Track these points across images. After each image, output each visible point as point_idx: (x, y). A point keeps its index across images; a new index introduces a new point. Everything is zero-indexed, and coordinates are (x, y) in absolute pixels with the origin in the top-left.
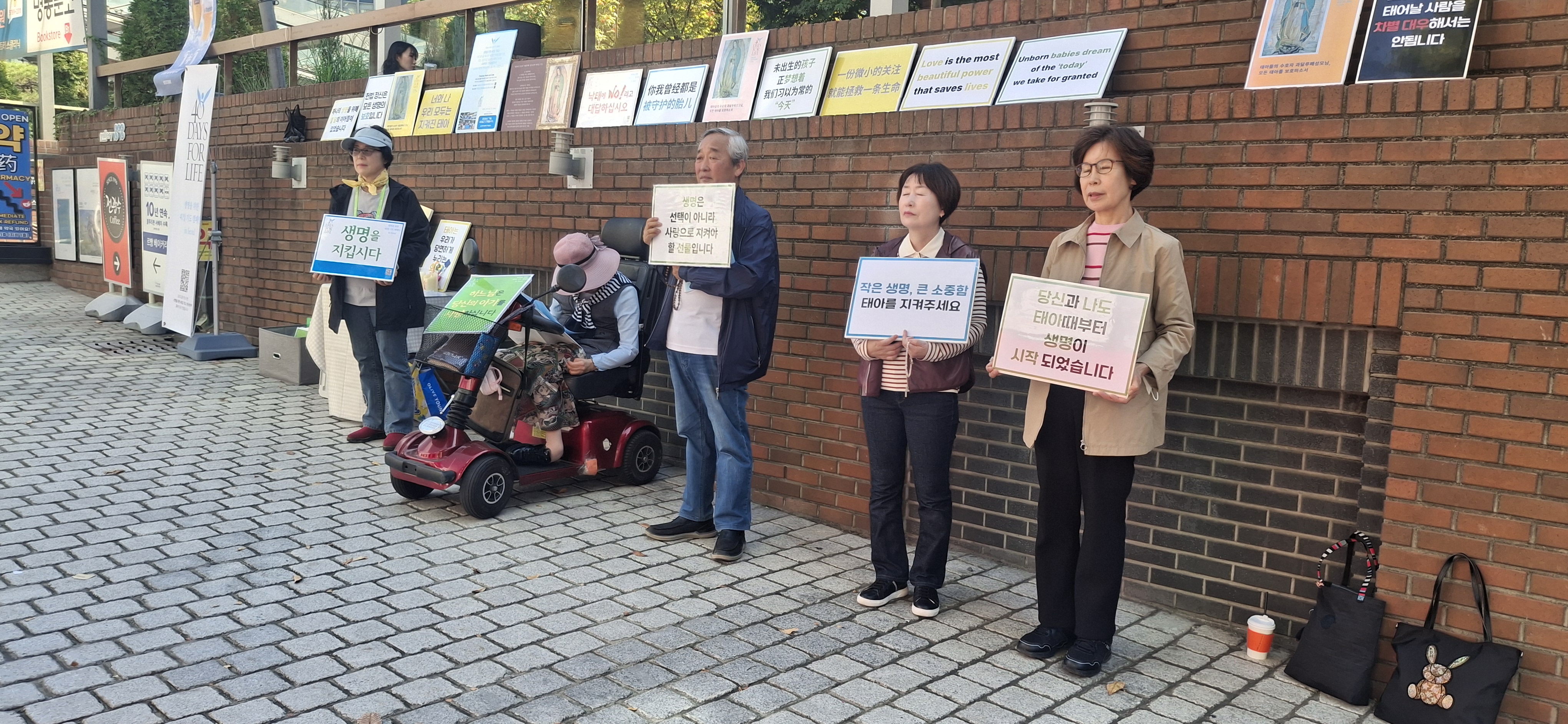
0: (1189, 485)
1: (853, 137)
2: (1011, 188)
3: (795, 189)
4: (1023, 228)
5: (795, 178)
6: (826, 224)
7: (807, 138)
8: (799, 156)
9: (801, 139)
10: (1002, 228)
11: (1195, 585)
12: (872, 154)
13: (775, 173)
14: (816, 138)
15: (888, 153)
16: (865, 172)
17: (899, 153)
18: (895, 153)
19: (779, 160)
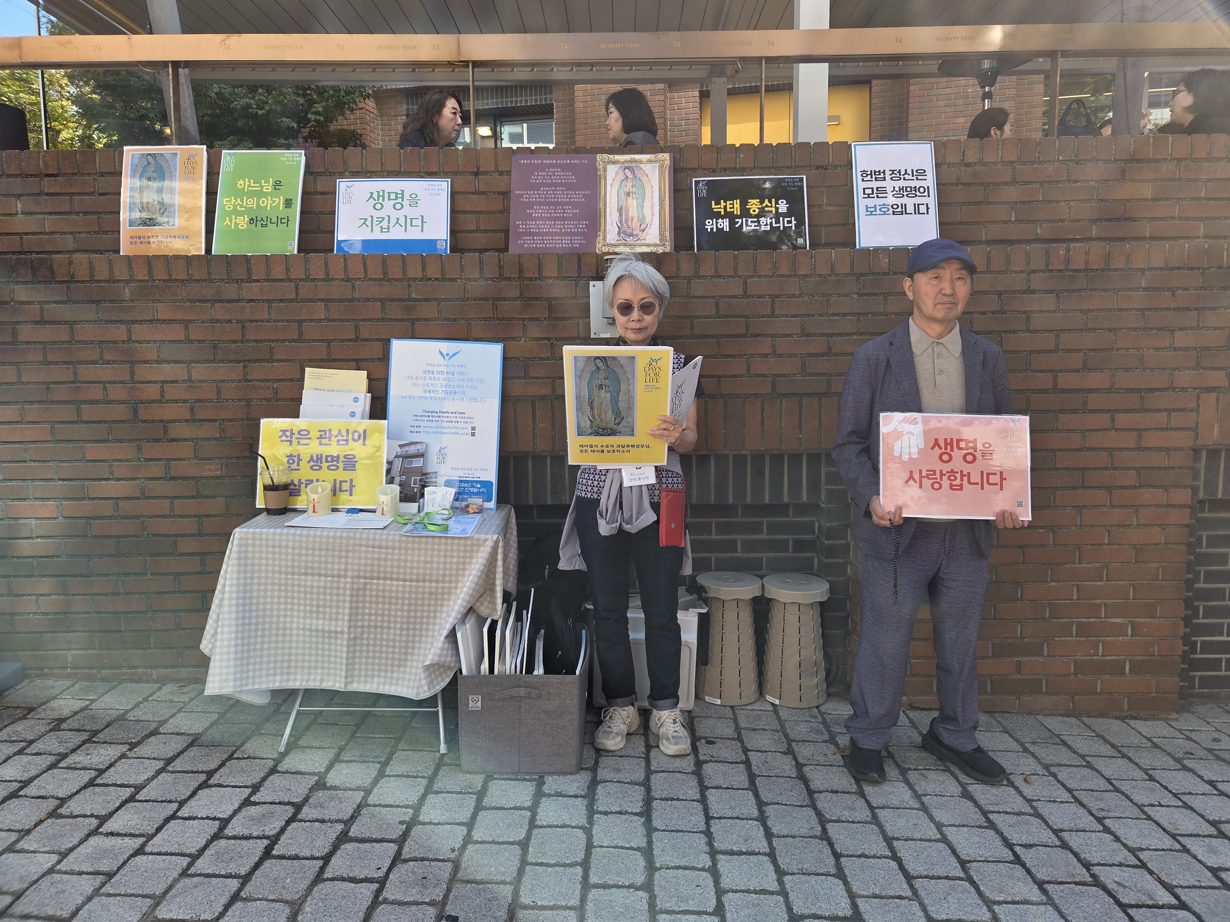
3: (1028, 331)
6: (1078, 371)
9: (1034, 272)
13: (994, 312)
14: (1059, 271)
15: (1169, 289)
16: (1137, 310)
17: (1185, 289)
18: (1178, 288)
19: (1000, 296)
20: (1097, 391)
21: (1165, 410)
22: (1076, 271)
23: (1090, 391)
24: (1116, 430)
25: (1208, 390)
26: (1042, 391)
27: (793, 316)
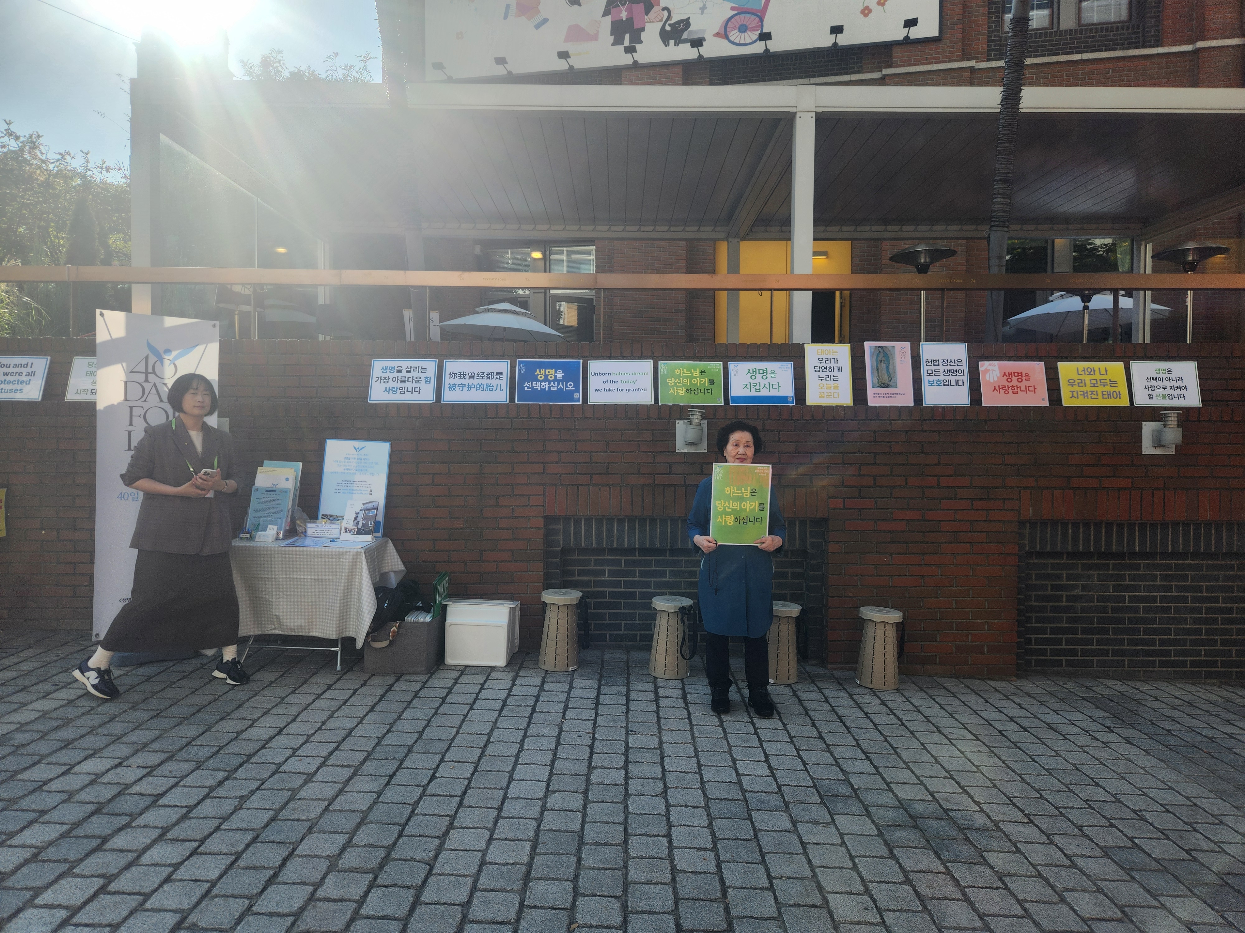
0: (1177, 610)
1: (971, 420)
2: (1093, 454)
3: (923, 453)
4: (1102, 477)
5: (922, 446)
6: (951, 476)
7: (931, 420)
8: (925, 431)
9: (925, 420)
10: (1088, 477)
11: (1183, 664)
12: (988, 431)
13: (904, 442)
14: (939, 420)
16: (983, 442)
18: (1006, 431)
20: (963, 487)
21: (1002, 499)
22: (948, 420)
23: (959, 487)
24: (974, 510)
25: (1025, 488)
26: (932, 487)
27: (791, 442)
